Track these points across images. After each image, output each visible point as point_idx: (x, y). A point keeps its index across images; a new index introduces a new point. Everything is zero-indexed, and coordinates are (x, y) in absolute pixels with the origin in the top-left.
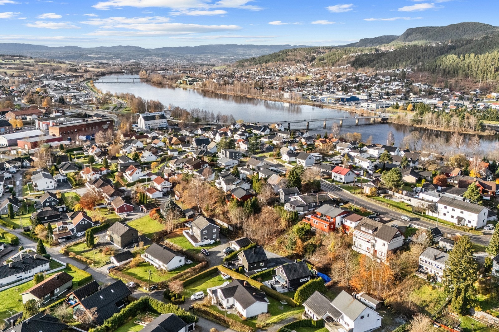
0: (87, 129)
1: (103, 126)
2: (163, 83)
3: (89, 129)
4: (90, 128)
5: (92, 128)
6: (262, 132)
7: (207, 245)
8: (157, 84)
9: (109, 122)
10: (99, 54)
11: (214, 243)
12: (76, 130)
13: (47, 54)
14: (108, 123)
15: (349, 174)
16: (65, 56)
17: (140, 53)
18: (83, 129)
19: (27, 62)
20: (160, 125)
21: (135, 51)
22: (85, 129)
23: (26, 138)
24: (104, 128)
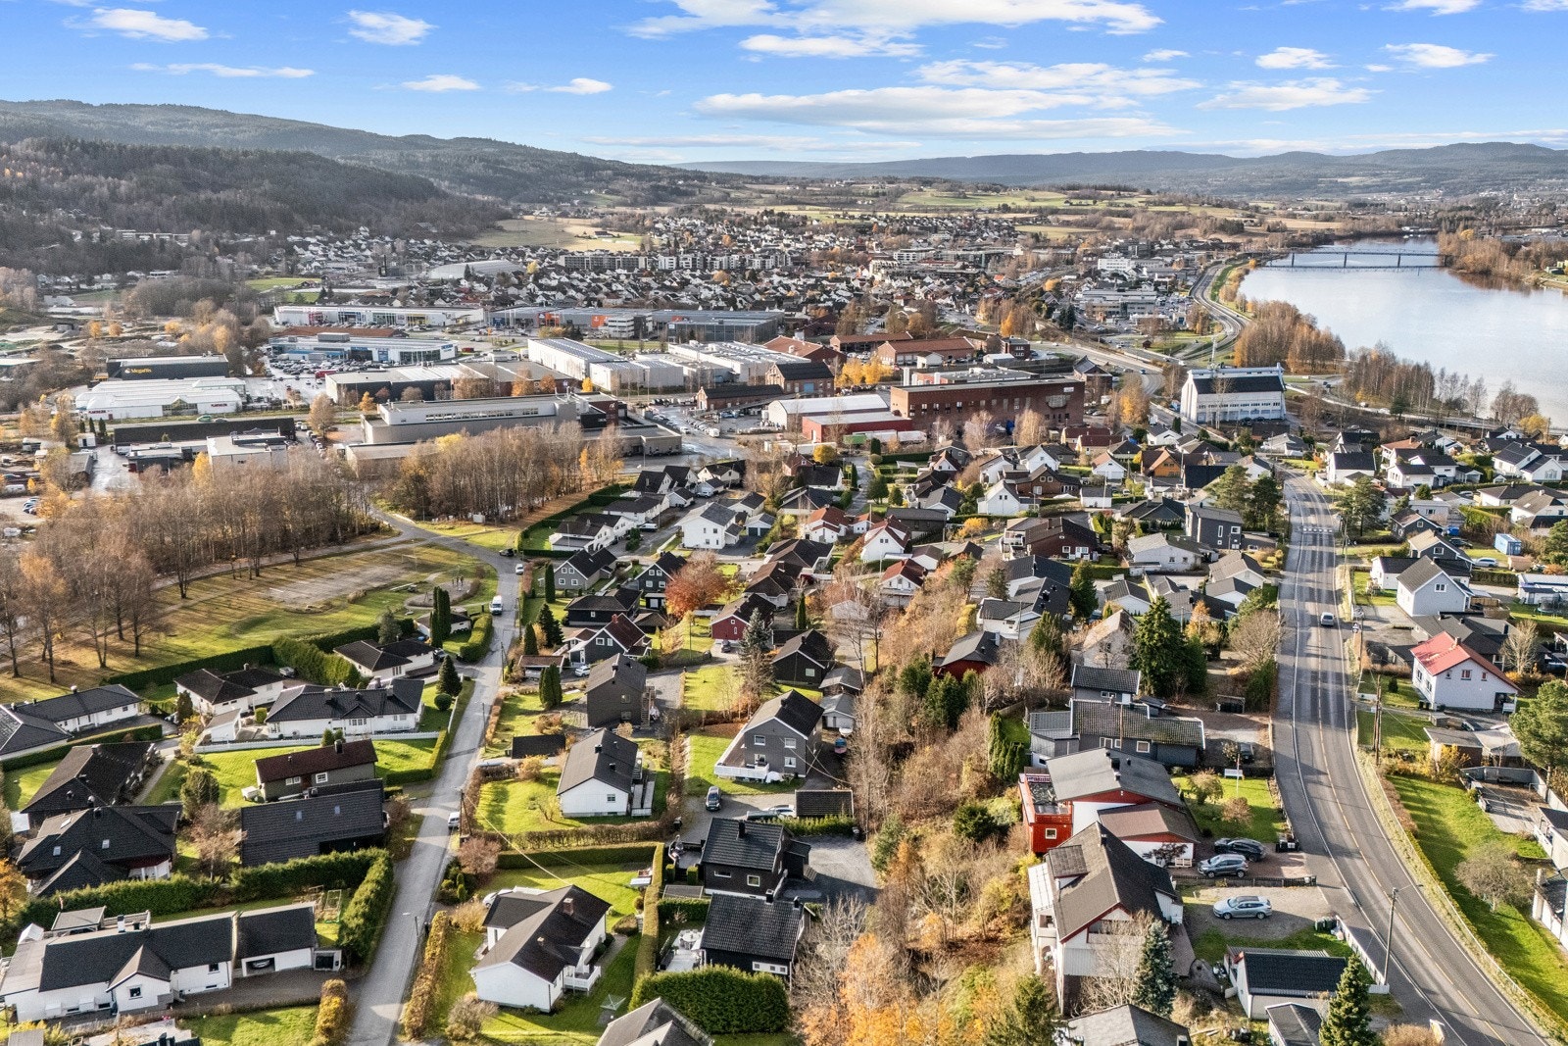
0: (994, 402)
1: (1047, 398)
2: (1494, 270)
3: (1000, 403)
4: (1006, 401)
5: (1011, 403)
6: (1525, 468)
7: (754, 783)
8: (1474, 273)
9: (1071, 389)
10: (1375, 175)
11: (774, 783)
12: (959, 404)
13: (1216, 181)
14: (1066, 389)
15: (1467, 674)
16: (1267, 183)
17: (1525, 166)
18: (983, 403)
19: (1127, 206)
20: (1256, 411)
21: (1514, 158)
22: (989, 403)
23: (838, 413)
24: (1053, 404)
